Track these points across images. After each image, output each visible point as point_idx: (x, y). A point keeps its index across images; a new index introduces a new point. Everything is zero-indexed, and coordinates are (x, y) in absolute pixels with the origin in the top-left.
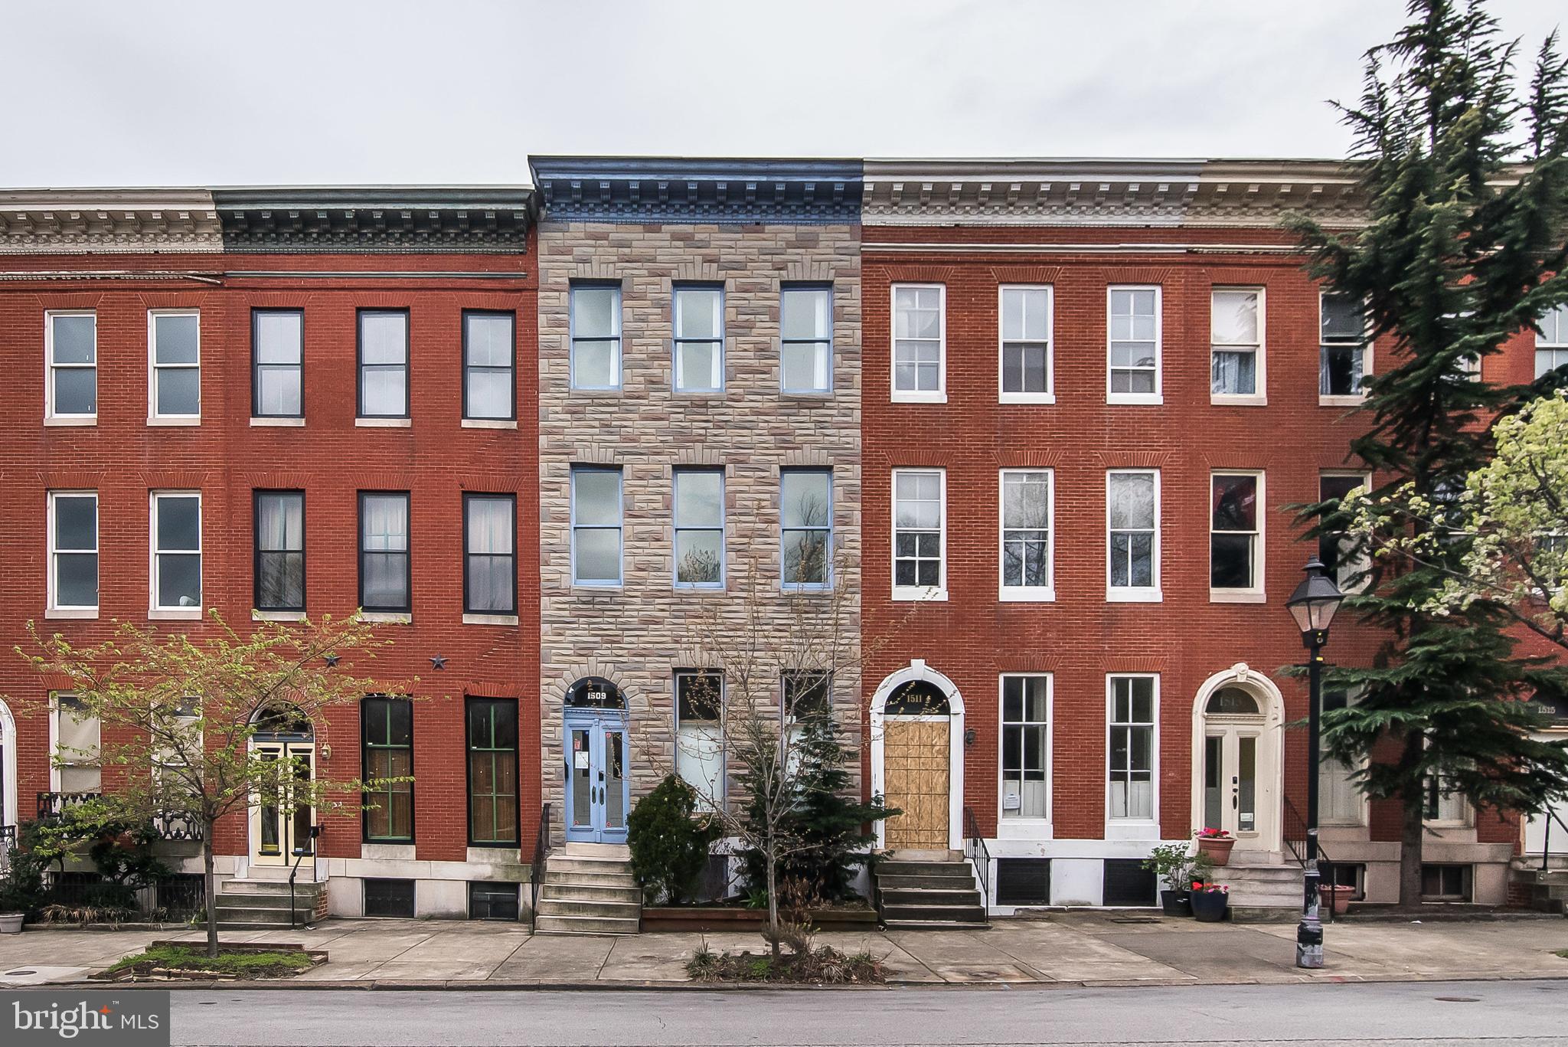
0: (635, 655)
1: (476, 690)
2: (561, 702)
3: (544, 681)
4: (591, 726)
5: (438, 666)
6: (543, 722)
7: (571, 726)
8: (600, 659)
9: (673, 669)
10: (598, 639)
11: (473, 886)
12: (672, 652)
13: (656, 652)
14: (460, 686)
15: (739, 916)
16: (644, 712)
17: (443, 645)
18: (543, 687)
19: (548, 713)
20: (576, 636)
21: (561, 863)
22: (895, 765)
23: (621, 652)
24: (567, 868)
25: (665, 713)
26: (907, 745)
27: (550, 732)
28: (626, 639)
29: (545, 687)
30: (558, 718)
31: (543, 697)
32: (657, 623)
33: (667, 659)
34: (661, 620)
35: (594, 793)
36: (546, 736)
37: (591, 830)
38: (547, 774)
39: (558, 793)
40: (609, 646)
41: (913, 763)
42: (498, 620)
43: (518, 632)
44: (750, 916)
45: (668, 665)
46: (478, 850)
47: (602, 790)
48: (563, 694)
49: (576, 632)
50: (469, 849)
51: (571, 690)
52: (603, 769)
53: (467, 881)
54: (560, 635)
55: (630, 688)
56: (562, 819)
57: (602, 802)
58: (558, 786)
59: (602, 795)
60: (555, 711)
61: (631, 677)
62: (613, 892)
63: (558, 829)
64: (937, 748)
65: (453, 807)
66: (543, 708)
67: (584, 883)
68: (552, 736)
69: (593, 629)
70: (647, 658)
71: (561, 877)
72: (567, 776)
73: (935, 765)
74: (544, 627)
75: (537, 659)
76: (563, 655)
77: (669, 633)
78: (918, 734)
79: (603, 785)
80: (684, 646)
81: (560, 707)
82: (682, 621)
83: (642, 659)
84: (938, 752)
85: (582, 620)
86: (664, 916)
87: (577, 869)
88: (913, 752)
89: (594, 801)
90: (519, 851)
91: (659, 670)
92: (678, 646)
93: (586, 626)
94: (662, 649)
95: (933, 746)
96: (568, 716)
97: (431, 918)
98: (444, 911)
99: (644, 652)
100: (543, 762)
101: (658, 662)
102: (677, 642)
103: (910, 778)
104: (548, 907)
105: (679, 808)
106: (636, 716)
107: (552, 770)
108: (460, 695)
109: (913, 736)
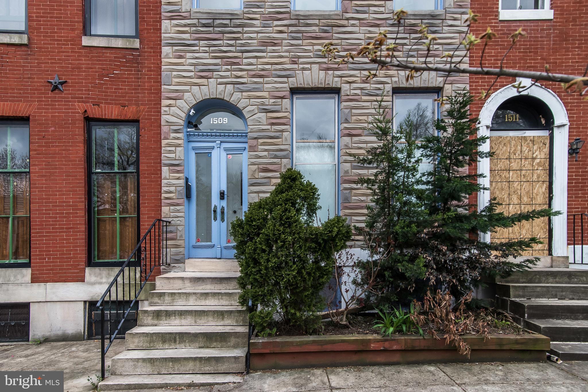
0: (254, 76)
1: (95, 112)
2: (182, 122)
3: (165, 102)
4: (213, 148)
5: (56, 88)
6: (164, 142)
7: (194, 149)
8: (220, 80)
9: (291, 89)
10: (218, 61)
11: (91, 305)
12: (288, 73)
13: (274, 72)
14: (79, 107)
15: (373, 346)
16: (263, 130)
17: (62, 67)
18: (163, 109)
19: (168, 133)
20: (197, 58)
21: (172, 281)
22: (498, 177)
23: (240, 74)
24: (176, 287)
25: (282, 131)
26: (509, 158)
27: (170, 152)
28: (245, 61)
29: (167, 109)
30: (178, 139)
31: (164, 118)
32: (275, 45)
33: (285, 79)
34: (279, 41)
35: (215, 211)
36: (166, 156)
37: (213, 246)
38: (167, 192)
39: (178, 211)
40: (229, 67)
41: (515, 175)
42: (119, 43)
43: (139, 56)
44: (387, 345)
45: (286, 85)
46: (97, 270)
47: (223, 208)
48: (183, 115)
49: (197, 55)
50: (87, 270)
51: (192, 111)
52: (224, 188)
53: (85, 302)
54: (181, 57)
55: (250, 108)
56: (181, 236)
57: (223, 220)
58: (178, 205)
59: (223, 213)
60: (176, 131)
61: (249, 98)
62: (221, 314)
63: (177, 246)
64: (538, 161)
65: (71, 228)
66: (165, 129)
67: (193, 304)
68: (173, 155)
69: (213, 52)
70: (266, 79)
71: (167, 298)
72: (188, 196)
73: (535, 177)
74: (166, 50)
75: (159, 82)
76: (184, 77)
77: (287, 54)
78: (519, 147)
79: (224, 203)
80: (301, 66)
81: (181, 127)
82: (300, 42)
83: (261, 80)
84: (539, 164)
85: (202, 42)
86: (277, 350)
87: (189, 288)
88: (514, 165)
89: (215, 219)
90: (138, 269)
91: (277, 90)
92: (296, 66)
93: (207, 49)
94: (280, 70)
95: (533, 159)
96: (191, 139)
97: (46, 340)
98: (60, 333)
99: (262, 73)
100: (164, 182)
101: (276, 82)
102: (294, 63)
103: (512, 190)
104: (136, 340)
105: (298, 211)
106: (255, 135)
107: (172, 189)
108: (80, 117)
109: (515, 150)
